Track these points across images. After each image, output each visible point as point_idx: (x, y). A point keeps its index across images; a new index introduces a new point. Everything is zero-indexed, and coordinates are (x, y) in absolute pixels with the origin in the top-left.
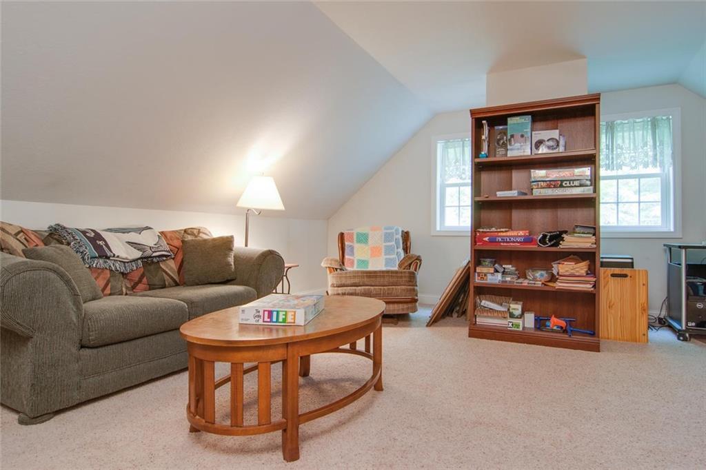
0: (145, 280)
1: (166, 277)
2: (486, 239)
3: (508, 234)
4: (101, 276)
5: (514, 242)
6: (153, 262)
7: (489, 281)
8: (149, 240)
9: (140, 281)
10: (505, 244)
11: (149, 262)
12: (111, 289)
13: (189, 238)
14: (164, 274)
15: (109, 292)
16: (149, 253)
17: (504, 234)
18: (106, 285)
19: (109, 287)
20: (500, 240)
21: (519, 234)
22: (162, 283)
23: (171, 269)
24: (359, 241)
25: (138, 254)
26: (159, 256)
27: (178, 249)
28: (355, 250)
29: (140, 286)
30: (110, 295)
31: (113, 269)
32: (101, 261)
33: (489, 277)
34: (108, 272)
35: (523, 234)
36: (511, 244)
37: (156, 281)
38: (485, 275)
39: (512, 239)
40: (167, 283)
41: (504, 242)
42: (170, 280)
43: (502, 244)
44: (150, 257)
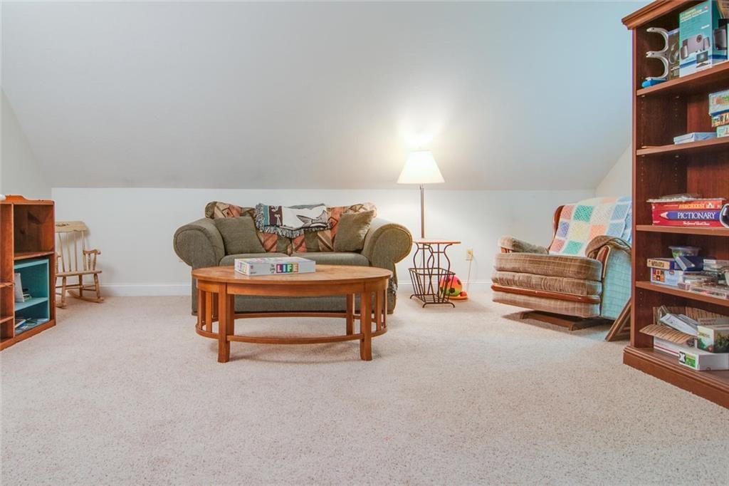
0: (304, 244)
1: (320, 243)
2: (664, 215)
3: (692, 206)
4: (271, 239)
5: (701, 220)
6: (312, 231)
7: (666, 283)
8: (313, 214)
9: (301, 245)
10: (689, 223)
11: (310, 232)
12: (277, 248)
13: (351, 212)
14: (319, 241)
15: (275, 250)
16: (309, 223)
17: (686, 207)
18: (274, 245)
19: (275, 246)
20: (682, 217)
21: (708, 207)
22: (316, 248)
23: (327, 238)
24: (578, 217)
25: (301, 224)
26: (317, 227)
27: (337, 221)
28: (570, 230)
29: (301, 249)
30: (276, 252)
31: (281, 234)
32: (272, 228)
33: (667, 275)
34: (276, 236)
35: (713, 207)
36: (698, 223)
37: (312, 246)
38: (662, 273)
39: (699, 214)
40: (320, 248)
41: (687, 220)
42: (324, 246)
43: (685, 223)
44: (309, 227)
